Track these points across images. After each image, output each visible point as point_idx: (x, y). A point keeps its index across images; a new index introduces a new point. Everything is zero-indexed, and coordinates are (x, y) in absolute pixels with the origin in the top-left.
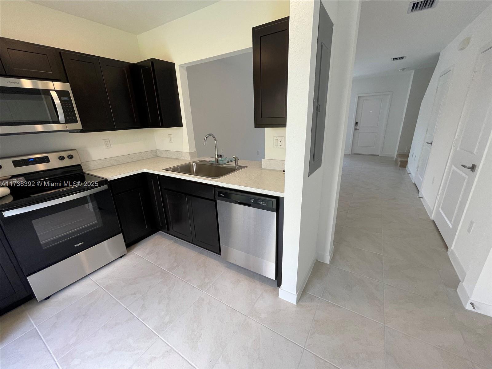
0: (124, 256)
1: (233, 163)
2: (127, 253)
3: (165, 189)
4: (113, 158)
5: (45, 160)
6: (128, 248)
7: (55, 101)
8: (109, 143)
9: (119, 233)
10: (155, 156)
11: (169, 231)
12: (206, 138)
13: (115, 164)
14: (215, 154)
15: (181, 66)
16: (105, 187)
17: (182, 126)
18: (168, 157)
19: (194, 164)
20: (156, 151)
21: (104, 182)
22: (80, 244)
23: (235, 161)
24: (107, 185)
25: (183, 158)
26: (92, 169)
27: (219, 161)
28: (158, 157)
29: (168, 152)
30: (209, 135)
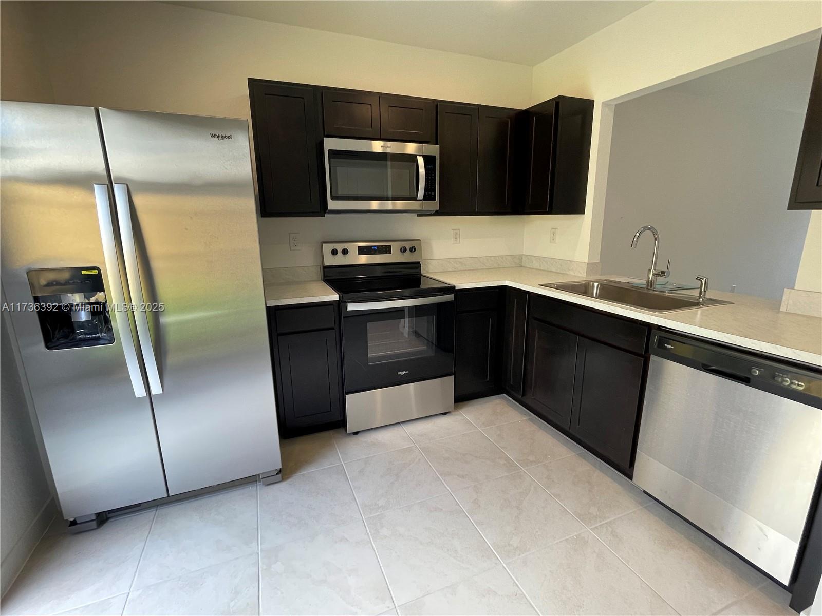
0: (448, 415)
1: (696, 293)
2: (453, 411)
3: (536, 319)
4: (459, 260)
5: (386, 250)
6: (457, 404)
7: (420, 170)
8: (458, 236)
9: (450, 375)
10: (518, 263)
11: (524, 397)
12: (638, 234)
13: (459, 269)
14: (650, 268)
15: (605, 104)
16: (450, 297)
17: (583, 213)
18: (542, 268)
19: (596, 284)
20: (520, 257)
21: (451, 289)
22: (404, 372)
23: (699, 290)
24: (453, 295)
25: (572, 273)
26: (431, 271)
27: (654, 286)
28: (521, 266)
29: (543, 260)
30: (646, 228)
